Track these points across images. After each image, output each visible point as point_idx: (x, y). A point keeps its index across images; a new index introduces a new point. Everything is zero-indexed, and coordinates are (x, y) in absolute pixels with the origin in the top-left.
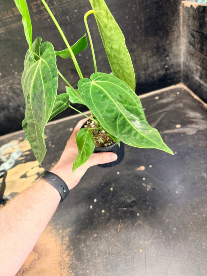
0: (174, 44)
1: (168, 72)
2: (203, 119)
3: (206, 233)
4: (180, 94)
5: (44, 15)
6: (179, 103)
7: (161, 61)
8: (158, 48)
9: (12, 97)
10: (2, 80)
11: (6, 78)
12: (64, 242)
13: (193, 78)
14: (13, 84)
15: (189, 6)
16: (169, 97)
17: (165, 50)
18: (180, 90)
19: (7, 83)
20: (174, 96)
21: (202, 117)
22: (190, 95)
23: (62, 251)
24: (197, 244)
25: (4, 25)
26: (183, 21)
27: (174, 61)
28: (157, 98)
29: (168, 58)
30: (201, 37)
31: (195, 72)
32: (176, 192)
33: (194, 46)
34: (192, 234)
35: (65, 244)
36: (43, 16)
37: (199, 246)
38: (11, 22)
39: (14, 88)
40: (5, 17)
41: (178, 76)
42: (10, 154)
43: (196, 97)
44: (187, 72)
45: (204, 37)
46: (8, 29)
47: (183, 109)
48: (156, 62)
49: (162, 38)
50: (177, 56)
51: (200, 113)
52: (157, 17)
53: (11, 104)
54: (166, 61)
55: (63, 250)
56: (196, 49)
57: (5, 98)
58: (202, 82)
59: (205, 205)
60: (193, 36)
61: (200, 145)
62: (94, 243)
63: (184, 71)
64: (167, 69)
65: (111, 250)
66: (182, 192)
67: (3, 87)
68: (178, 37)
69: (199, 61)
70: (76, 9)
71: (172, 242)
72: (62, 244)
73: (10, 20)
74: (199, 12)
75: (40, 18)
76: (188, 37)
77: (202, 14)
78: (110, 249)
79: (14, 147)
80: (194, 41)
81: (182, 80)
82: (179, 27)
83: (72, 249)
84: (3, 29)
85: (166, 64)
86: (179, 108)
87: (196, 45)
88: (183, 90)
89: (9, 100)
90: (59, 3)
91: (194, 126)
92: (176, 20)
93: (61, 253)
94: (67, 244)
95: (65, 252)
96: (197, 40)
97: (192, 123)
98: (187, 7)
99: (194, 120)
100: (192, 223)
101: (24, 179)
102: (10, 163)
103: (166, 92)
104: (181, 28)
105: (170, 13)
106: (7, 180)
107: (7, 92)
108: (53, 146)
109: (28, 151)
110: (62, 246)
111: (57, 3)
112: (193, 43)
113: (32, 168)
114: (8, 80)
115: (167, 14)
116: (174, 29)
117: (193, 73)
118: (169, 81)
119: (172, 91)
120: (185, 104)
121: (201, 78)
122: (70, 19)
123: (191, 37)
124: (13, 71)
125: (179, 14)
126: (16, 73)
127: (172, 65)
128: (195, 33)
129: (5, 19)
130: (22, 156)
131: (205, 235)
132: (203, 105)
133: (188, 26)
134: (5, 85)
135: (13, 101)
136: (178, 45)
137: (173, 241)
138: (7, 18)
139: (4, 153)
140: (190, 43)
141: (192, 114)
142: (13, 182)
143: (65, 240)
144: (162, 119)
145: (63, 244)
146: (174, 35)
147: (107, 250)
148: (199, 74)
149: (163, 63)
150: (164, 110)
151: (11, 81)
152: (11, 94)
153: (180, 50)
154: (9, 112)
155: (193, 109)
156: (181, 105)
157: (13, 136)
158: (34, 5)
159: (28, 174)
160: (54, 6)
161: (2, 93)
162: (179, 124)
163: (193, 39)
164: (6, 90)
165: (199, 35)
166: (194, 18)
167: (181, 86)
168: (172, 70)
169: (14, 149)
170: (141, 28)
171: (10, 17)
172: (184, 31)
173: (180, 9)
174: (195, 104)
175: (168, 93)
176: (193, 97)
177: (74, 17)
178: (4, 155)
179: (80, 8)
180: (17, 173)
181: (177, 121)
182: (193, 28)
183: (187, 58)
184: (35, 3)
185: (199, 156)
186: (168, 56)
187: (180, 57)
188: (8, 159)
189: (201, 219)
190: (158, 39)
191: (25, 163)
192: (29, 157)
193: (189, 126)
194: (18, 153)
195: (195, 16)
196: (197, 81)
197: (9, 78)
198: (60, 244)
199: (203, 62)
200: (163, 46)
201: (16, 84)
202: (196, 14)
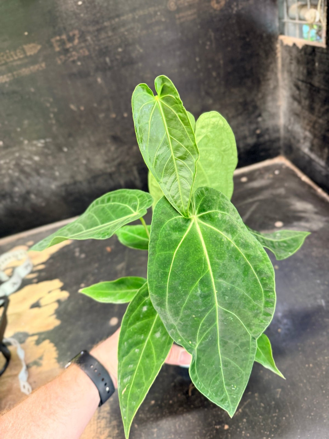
0: (269, 98)
1: (262, 140)
2: (316, 213)
3: (328, 397)
4: (280, 174)
5: (72, 56)
6: (279, 187)
7: (251, 123)
8: (245, 104)
9: (19, 179)
10: (3, 153)
11: (10, 150)
12: (102, 414)
13: (299, 149)
14: (20, 158)
15: (291, 44)
16: (262, 178)
17: (256, 107)
18: (279, 167)
19: (11, 157)
20: (271, 176)
21: (316, 210)
22: (295, 175)
23: (99, 430)
24: (313, 415)
25: (10, 70)
26: (283, 65)
27: (270, 123)
28: (244, 179)
29: (260, 119)
30: (310, 89)
31: (302, 141)
32: (279, 330)
33: (299, 102)
34: (306, 399)
35: (103, 418)
36: (69, 57)
37: (318, 418)
38: (20, 67)
39: (22, 164)
40: (11, 59)
41: (276, 145)
42: (14, 269)
43: (304, 178)
44: (290, 140)
45: (315, 91)
46: (16, 77)
47: (286, 197)
48: (243, 125)
49: (250, 89)
50: (274, 116)
51: (311, 203)
52: (242, 60)
53: (16, 189)
54: (257, 123)
55: (100, 427)
56: (303, 107)
57: (6, 180)
58: (313, 156)
59: (325, 351)
60: (298, 88)
61: (314, 254)
62: (151, 415)
63: (285, 138)
64: (259, 136)
65: (178, 427)
66: (288, 329)
67: (6, 163)
68: (276, 88)
69: (308, 124)
70: (120, 46)
71: (276, 413)
72: (98, 418)
73: (19, 63)
74: (305, 53)
75: (66, 61)
76: (291, 89)
77: (310, 57)
78: (177, 425)
79: (20, 257)
80: (299, 95)
81: (282, 151)
82: (276, 74)
83: (116, 427)
84: (8, 77)
85: (257, 128)
86: (279, 196)
87: (303, 101)
88: (284, 167)
89: (13, 184)
90: (94, 39)
91: (303, 224)
92: (271, 63)
93: (97, 433)
94: (106, 418)
95: (104, 430)
96: (304, 94)
97: (300, 219)
98: (287, 46)
99: (303, 215)
100: (305, 381)
101: (36, 310)
102: (14, 284)
103: (258, 170)
104: (279, 75)
105: (262, 53)
106: (10, 311)
107: (10, 172)
108: (83, 256)
109: (43, 263)
110: (99, 421)
111: (92, 38)
112: (298, 97)
113: (50, 292)
114: (13, 153)
115: (258, 55)
116: (269, 77)
117: (298, 141)
118: (262, 154)
119: (267, 169)
120: (288, 189)
121: (311, 149)
122: (112, 61)
123: (294, 89)
124: (21, 139)
125: (276, 54)
126: (26, 142)
127: (267, 129)
128: (300, 83)
129: (11, 62)
130: (32, 272)
131: (326, 401)
132: (315, 190)
133: (290, 73)
134: (8, 161)
135: (19, 184)
136: (275, 100)
137: (277, 411)
138: (15, 61)
139: (3, 266)
140: (294, 98)
141: (299, 205)
142: (19, 315)
143: (104, 411)
144: (254, 212)
145: (101, 418)
146: (269, 85)
147: (172, 427)
148: (308, 144)
149: (253, 127)
150: (256, 198)
151: (17, 155)
152: (17, 174)
153: (278, 107)
154: (12, 201)
155: (301, 197)
156: (282, 191)
157: (18, 240)
158: (57, 41)
159: (42, 302)
160: (88, 43)
161: (3, 172)
162: (280, 220)
163: (297, 92)
164: (9, 168)
165: (306, 87)
166: (298, 62)
167: (281, 160)
168: (267, 137)
169: (19, 260)
170: (218, 74)
171: (20, 59)
172: (284, 80)
173: (276, 48)
174: (303, 190)
175: (261, 172)
176: (299, 179)
177: (117, 60)
178: (4, 270)
179: (126, 46)
180: (24, 299)
181: (277, 217)
182: (297, 76)
183: (290, 120)
184: (58, 38)
185: (313, 272)
186: (260, 115)
187: (279, 117)
188: (10, 276)
189: (319, 374)
190: (244, 90)
191: (37, 282)
192: (43, 274)
193: (295, 223)
194: (26, 267)
195: (300, 59)
196: (305, 154)
197: (14, 149)
198: (96, 418)
199: (313, 127)
200: (253, 101)
201: (26, 159)
202: (301, 56)
